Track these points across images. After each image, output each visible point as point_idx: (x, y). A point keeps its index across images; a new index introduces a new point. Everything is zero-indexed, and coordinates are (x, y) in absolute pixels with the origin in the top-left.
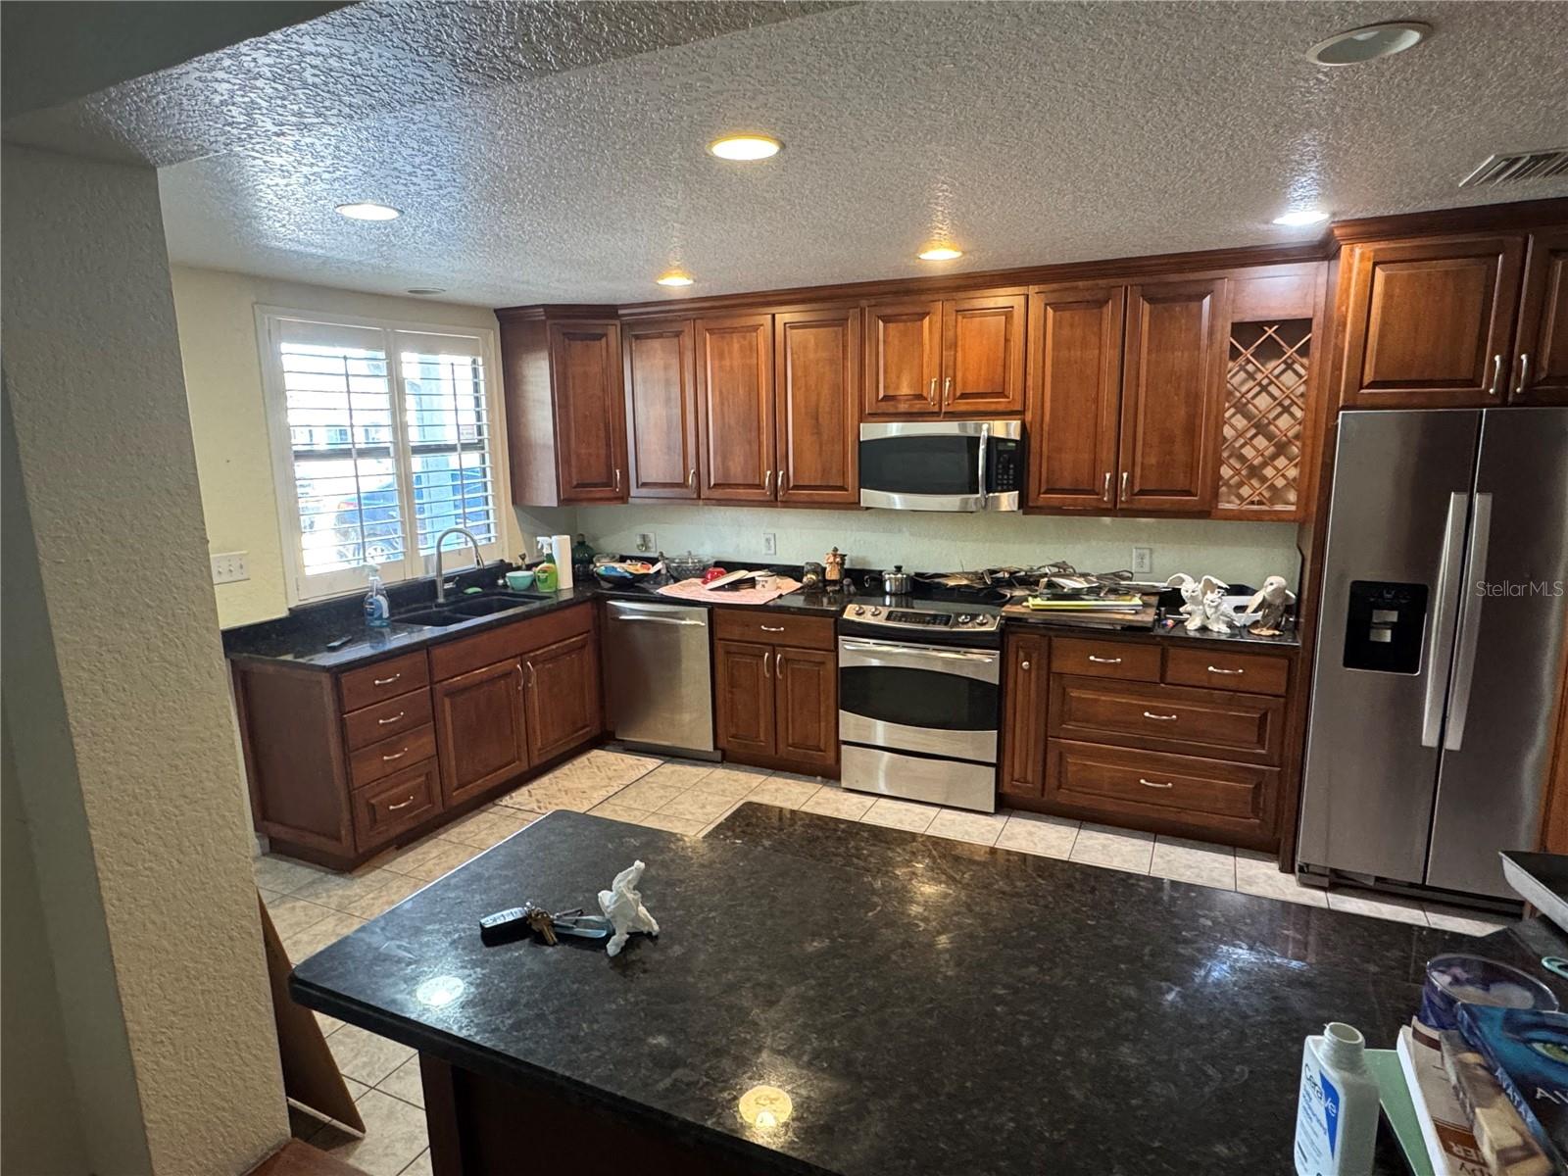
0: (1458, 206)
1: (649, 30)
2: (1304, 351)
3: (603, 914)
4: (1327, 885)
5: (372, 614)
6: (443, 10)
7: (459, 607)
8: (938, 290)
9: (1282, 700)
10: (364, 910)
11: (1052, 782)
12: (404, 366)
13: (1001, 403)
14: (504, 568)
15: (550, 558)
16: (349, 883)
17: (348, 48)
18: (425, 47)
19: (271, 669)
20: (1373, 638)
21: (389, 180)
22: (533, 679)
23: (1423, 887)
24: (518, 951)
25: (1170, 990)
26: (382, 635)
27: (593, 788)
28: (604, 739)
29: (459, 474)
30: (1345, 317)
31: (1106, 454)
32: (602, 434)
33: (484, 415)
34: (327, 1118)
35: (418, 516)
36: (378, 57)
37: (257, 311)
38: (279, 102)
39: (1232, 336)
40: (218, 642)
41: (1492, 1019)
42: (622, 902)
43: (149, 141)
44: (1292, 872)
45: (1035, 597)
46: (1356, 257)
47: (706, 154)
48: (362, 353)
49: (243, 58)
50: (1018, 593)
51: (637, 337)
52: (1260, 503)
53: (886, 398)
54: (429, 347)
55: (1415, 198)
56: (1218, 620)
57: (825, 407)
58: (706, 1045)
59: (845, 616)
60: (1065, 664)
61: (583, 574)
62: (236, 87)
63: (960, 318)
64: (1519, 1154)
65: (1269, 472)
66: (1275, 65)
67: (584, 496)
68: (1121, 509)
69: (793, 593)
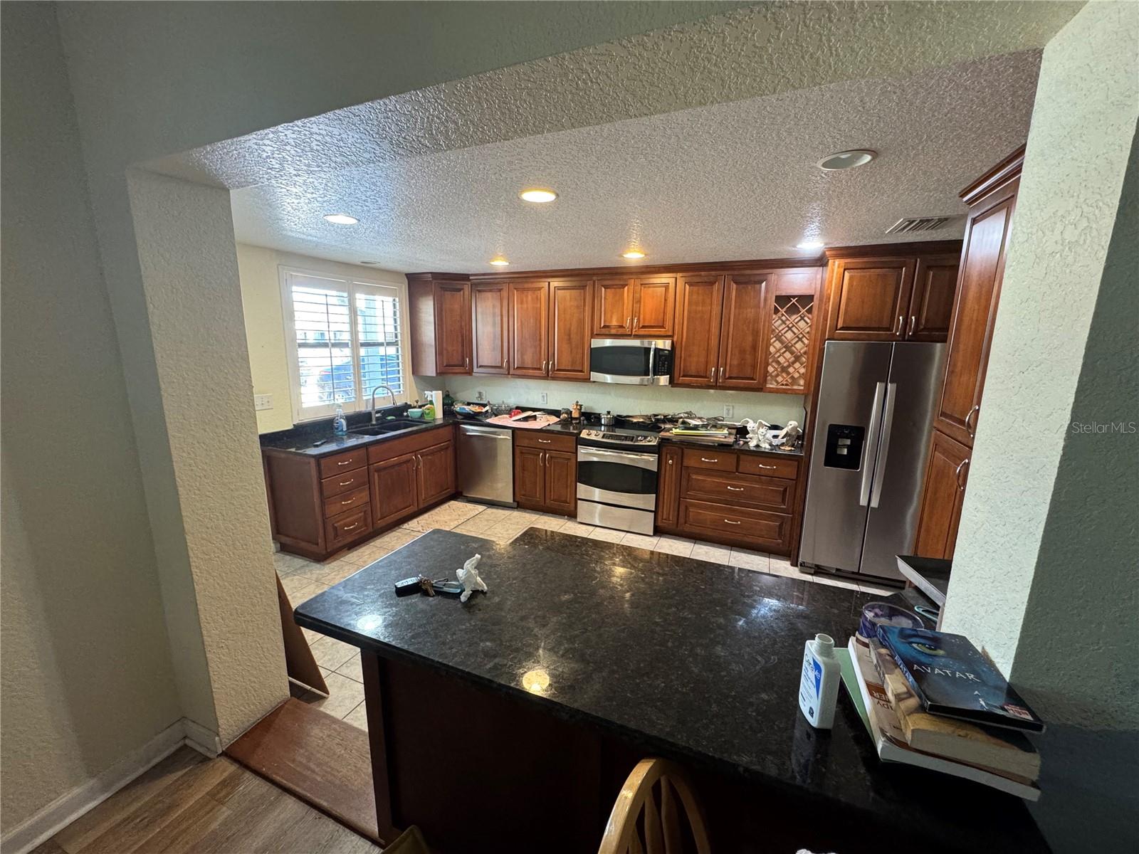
0: (885, 243)
1: (494, 131)
2: (810, 311)
3: (458, 581)
4: (813, 572)
5: (337, 429)
6: (388, 114)
7: (384, 426)
8: (632, 273)
9: (794, 482)
10: (330, 580)
11: (682, 520)
12: (357, 301)
13: (662, 331)
14: (407, 407)
15: (431, 402)
16: (323, 567)
17: (336, 132)
18: (377, 133)
19: (283, 455)
20: (839, 452)
21: (353, 204)
22: (421, 464)
23: (858, 573)
24: (415, 599)
25: (740, 620)
26: (343, 439)
27: (451, 520)
28: (457, 495)
29: (384, 358)
30: (830, 295)
31: (713, 358)
32: (460, 339)
33: (398, 328)
34: (309, 687)
35: (363, 379)
36: (352, 137)
37: (280, 269)
38: (298, 158)
39: (776, 302)
40: (257, 439)
41: (894, 632)
42: (469, 575)
43: (227, 175)
44: (797, 566)
45: (676, 428)
46: (836, 265)
47: (519, 198)
48: (334, 293)
49: (280, 134)
50: (668, 426)
51: (479, 291)
52: (787, 385)
53: (605, 327)
54: (371, 291)
55: (865, 238)
56: (764, 442)
57: (574, 328)
58: (511, 646)
59: (581, 436)
60: (690, 462)
61: (448, 411)
62: (275, 149)
63: (643, 288)
64: (905, 696)
65: (791, 370)
66: (802, 168)
67: (450, 371)
68: (719, 386)
69: (556, 423)
